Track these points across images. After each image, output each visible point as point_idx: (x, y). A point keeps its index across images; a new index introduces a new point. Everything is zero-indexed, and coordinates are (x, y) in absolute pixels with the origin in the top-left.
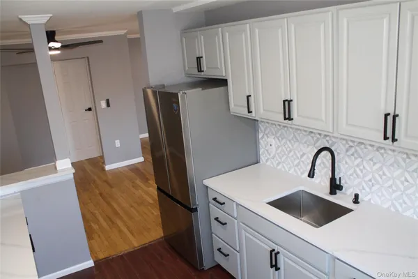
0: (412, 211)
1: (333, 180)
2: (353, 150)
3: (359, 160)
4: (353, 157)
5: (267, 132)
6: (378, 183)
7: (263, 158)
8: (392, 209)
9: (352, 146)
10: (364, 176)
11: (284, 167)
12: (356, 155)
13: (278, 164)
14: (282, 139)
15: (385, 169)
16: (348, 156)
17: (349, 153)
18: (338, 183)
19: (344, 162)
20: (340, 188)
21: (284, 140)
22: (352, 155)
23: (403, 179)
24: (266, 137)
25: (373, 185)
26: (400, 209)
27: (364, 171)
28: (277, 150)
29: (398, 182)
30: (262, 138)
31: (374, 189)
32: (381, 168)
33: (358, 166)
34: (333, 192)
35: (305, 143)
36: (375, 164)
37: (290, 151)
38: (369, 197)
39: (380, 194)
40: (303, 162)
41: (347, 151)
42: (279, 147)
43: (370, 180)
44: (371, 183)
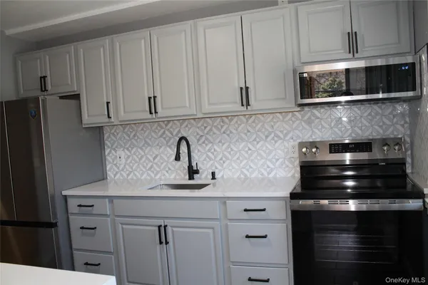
0: (257, 172)
1: (190, 167)
2: (203, 139)
3: (210, 145)
4: (204, 145)
5: (114, 147)
6: (227, 159)
7: (110, 174)
8: (242, 176)
9: (202, 136)
10: (215, 157)
11: (135, 175)
12: (206, 142)
13: (128, 175)
14: (132, 148)
15: (232, 146)
16: (200, 145)
17: (200, 142)
18: (195, 168)
19: (196, 151)
20: (197, 172)
21: (134, 150)
22: (204, 142)
23: (247, 149)
24: (113, 151)
25: (224, 162)
26: (248, 174)
27: (215, 153)
28: (126, 160)
29: (243, 152)
30: (109, 154)
31: (225, 165)
32: (229, 147)
33: (209, 150)
34: (191, 178)
35: (158, 145)
36: (223, 144)
37: (142, 157)
38: (221, 174)
39: (230, 168)
40: (156, 164)
41: (198, 140)
42: (129, 157)
43: (221, 159)
44: (222, 162)
